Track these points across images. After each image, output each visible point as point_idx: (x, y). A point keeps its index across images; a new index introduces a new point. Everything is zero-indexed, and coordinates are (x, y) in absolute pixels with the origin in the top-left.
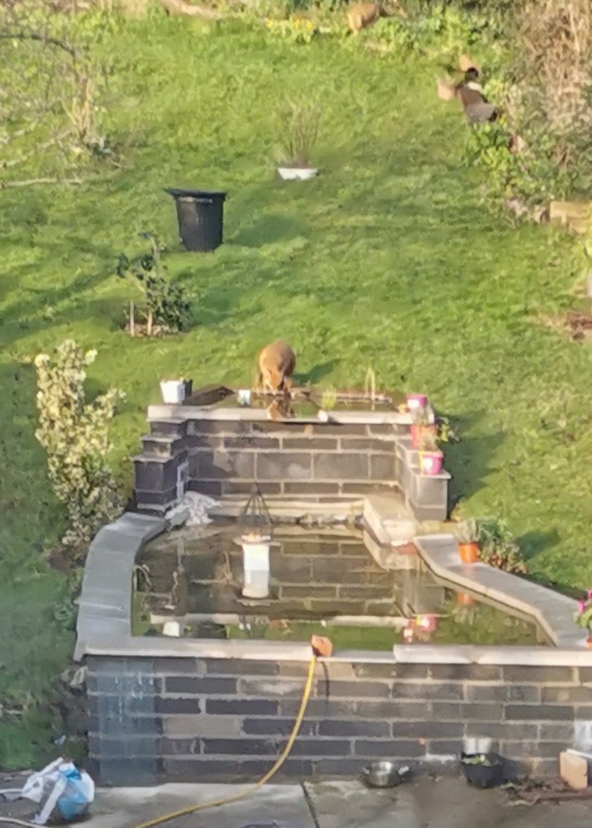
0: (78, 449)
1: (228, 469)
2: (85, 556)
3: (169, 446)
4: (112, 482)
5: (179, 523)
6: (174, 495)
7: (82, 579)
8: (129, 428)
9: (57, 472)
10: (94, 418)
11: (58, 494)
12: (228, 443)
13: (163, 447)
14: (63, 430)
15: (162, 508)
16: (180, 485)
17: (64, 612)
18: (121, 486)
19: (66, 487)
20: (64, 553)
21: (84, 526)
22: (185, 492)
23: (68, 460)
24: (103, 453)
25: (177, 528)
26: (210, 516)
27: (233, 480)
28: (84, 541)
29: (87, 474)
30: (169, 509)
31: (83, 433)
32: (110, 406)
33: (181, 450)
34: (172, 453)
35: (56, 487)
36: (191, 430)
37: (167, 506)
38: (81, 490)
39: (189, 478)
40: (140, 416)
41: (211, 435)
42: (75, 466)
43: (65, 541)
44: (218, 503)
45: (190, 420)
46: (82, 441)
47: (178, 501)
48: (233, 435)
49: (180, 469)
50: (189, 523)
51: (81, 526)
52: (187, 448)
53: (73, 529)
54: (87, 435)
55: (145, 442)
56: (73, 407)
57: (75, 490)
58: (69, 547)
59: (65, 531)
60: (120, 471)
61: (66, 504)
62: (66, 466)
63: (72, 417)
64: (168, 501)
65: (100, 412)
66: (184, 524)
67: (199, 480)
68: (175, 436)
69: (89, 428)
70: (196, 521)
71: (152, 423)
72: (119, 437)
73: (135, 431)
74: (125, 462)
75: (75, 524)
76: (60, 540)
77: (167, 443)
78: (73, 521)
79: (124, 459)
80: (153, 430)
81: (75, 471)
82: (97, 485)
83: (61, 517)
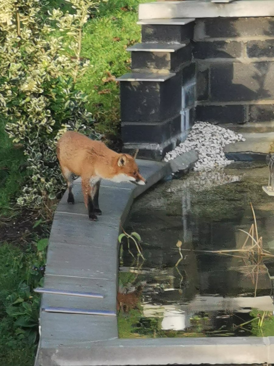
0: (40, 71)
1: (254, 86)
2: (50, 223)
3: (169, 58)
4: (87, 114)
5: (183, 166)
6: (175, 127)
7: (45, 256)
8: (110, 35)
9: (9, 104)
10: (62, 26)
11: (11, 135)
12: (253, 50)
13: (159, 61)
14: (18, 44)
15: (158, 147)
16: (184, 113)
17: (18, 305)
18: (101, 120)
19: (22, 125)
20: (19, 219)
21: (47, 180)
22: (192, 123)
23: (25, 87)
24: (75, 73)
25: (181, 175)
26: (228, 156)
27: (262, 102)
28: (46, 200)
29: (51, 106)
30: (169, 148)
31: (47, 48)
32: (85, 8)
33: (186, 64)
34: (172, 69)
35: (9, 126)
36: (200, 35)
37: (166, 144)
38: (44, 128)
39: (196, 103)
40: (126, 19)
41: (229, 40)
42: (36, 95)
43: (20, 201)
44: (241, 136)
45: (198, 19)
46: (45, 59)
47: (182, 136)
48: (261, 38)
49: (184, 90)
50: (198, 167)
51: (43, 180)
52: (193, 61)
53: (30, 184)
54: (53, 50)
55: (134, 54)
56: (33, 12)
57: (34, 129)
58: (26, 210)
59: (21, 188)
60: (97, 98)
61: (22, 149)
62: (22, 95)
63: (31, 26)
64: (168, 137)
65: (70, 17)
66: (191, 168)
67: (213, 104)
68: (177, 44)
69: (54, 41)
70: (209, 163)
71: (144, 27)
72: (96, 49)
73: (120, 39)
74: (106, 84)
75: (34, 177)
76: (14, 200)
77: (165, 55)
78: (31, 173)
79: (105, 79)
80: (146, 37)
81: (35, 100)
82: (66, 121)
83: (14, 167)
